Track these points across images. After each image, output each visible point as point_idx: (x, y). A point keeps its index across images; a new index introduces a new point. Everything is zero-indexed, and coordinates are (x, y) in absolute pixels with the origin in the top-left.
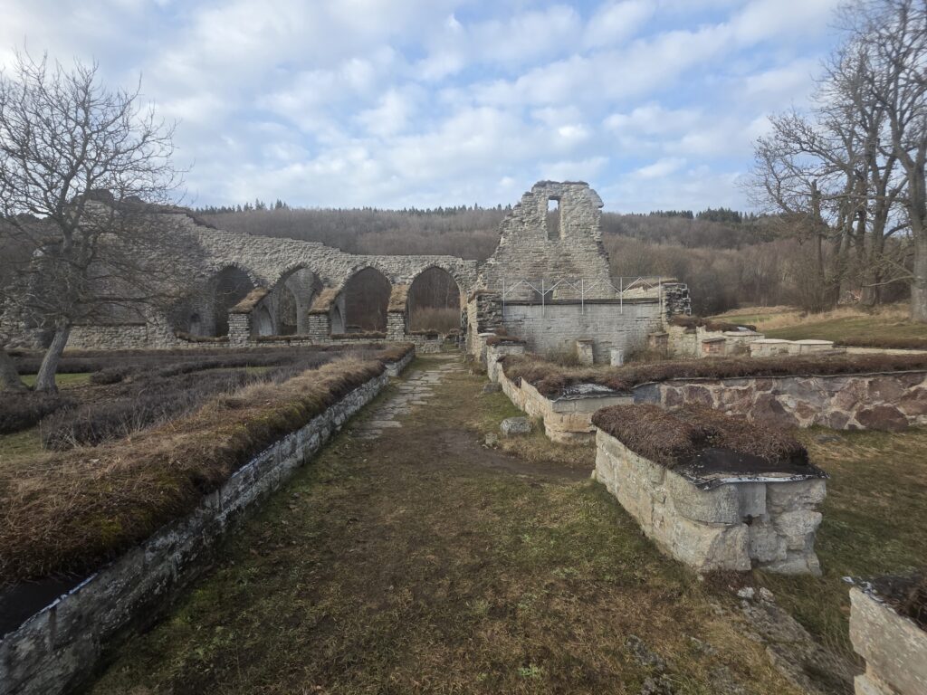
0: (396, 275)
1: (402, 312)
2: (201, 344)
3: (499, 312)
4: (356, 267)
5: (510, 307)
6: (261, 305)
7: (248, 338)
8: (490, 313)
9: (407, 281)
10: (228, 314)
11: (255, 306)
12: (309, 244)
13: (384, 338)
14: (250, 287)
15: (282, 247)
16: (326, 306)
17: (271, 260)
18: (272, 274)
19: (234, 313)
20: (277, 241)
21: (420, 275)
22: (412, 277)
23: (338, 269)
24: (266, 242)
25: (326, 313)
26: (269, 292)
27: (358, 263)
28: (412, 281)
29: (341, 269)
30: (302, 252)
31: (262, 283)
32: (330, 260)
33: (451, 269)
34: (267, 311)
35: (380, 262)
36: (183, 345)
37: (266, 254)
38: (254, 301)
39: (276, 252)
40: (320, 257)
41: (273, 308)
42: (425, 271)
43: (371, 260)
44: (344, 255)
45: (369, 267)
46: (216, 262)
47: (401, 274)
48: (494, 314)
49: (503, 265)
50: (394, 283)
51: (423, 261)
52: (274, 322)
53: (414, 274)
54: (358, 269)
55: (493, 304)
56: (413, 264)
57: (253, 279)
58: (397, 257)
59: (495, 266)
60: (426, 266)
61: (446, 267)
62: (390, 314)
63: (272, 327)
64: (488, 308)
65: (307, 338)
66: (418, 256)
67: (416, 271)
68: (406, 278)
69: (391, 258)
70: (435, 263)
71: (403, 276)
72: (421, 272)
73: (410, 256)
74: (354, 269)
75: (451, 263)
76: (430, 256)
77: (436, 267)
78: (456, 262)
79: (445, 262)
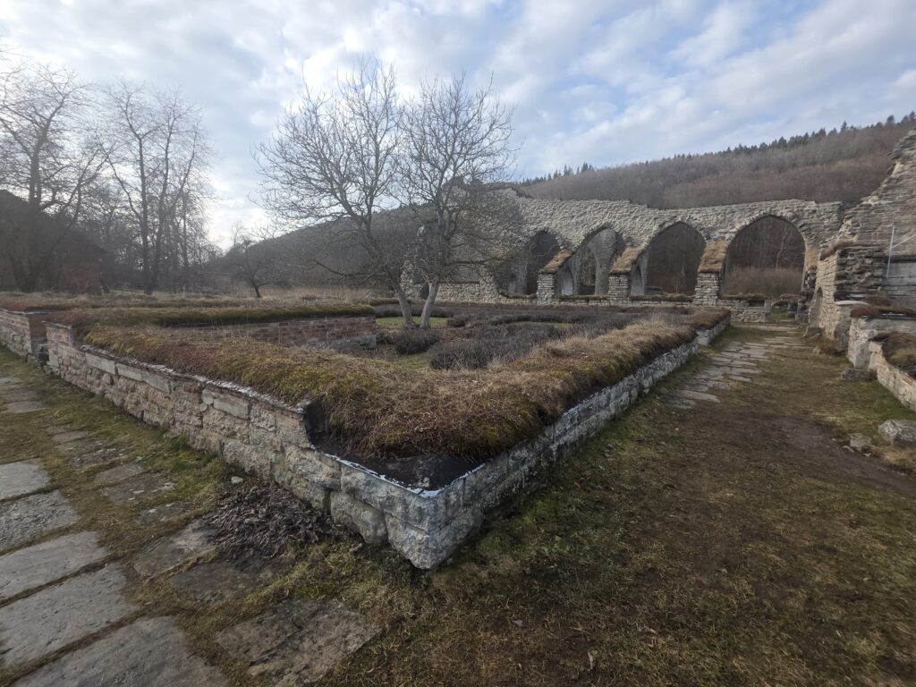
0: (713, 229)
1: (717, 273)
2: (517, 300)
3: (879, 272)
4: (664, 223)
5: (900, 265)
6: (566, 267)
7: (553, 297)
8: (861, 273)
9: (727, 236)
10: (537, 274)
11: (560, 267)
12: (616, 203)
13: (691, 301)
14: (557, 250)
15: (588, 210)
16: (627, 266)
17: (577, 223)
18: (577, 236)
19: (543, 273)
20: (583, 203)
21: (745, 228)
22: (734, 230)
23: (643, 226)
24: (573, 206)
25: (627, 274)
26: (573, 253)
27: (666, 219)
28: (733, 235)
29: (646, 227)
30: (607, 213)
31: (567, 245)
32: (635, 217)
33: (794, 217)
34: (570, 271)
35: (693, 215)
36: (503, 301)
37: (573, 217)
38: (560, 262)
39: (582, 215)
40: (626, 216)
41: (575, 269)
42: (754, 222)
43: (681, 215)
44: (651, 211)
45: (679, 222)
46: (531, 229)
47: (720, 228)
48: (867, 274)
49: (895, 204)
50: (709, 238)
51: (752, 210)
52: (575, 282)
53: (738, 226)
54: (666, 225)
55: (868, 261)
56: (737, 215)
57: (560, 242)
58: (716, 208)
59: (878, 208)
60: (756, 214)
61: (786, 213)
62: (702, 275)
63: (573, 285)
64: (857, 266)
65: (605, 299)
66: (745, 205)
67: (740, 222)
68: (726, 233)
69: (709, 210)
70: (771, 211)
71: (722, 230)
72: (748, 223)
73: (734, 206)
74: (661, 226)
75: (795, 210)
76: (763, 203)
77: (771, 216)
78: (804, 207)
79: (786, 208)
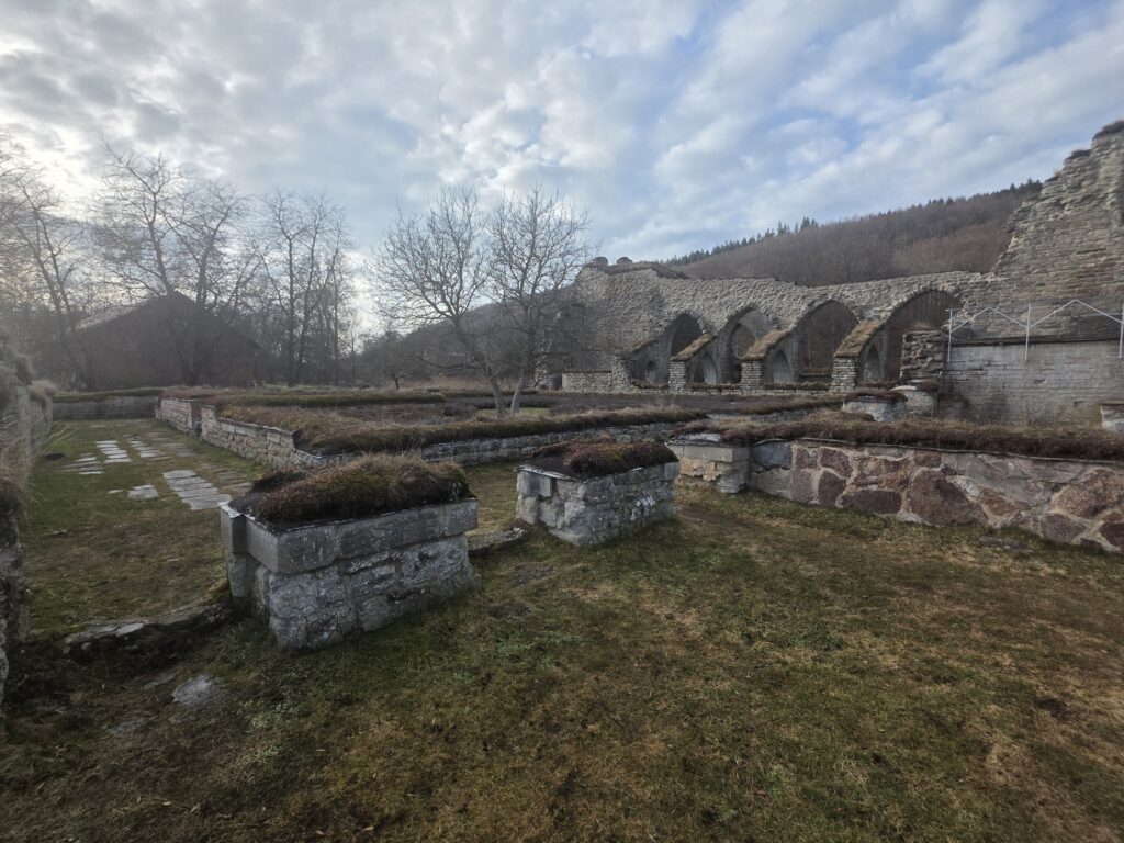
0: (867, 307)
1: (853, 357)
2: (647, 391)
3: (939, 357)
4: (813, 302)
5: (962, 349)
6: (704, 352)
7: (685, 386)
8: (923, 357)
9: (883, 315)
10: (669, 361)
11: (694, 354)
12: (760, 282)
13: (827, 390)
14: (698, 334)
15: (732, 289)
16: (762, 351)
17: (721, 304)
18: (720, 319)
19: (674, 361)
20: (727, 282)
21: (903, 306)
22: (890, 308)
24: (715, 286)
25: (760, 360)
26: (715, 338)
27: (816, 297)
28: (889, 314)
29: (794, 307)
30: (751, 292)
31: (710, 328)
32: (782, 296)
33: (957, 291)
34: (711, 357)
35: (844, 292)
36: (635, 391)
37: (716, 297)
38: (696, 348)
39: (725, 295)
40: (771, 295)
41: (718, 355)
42: (914, 298)
43: (832, 291)
44: (799, 289)
45: (831, 301)
46: (672, 309)
47: (876, 306)
48: (929, 359)
50: (862, 318)
51: (910, 285)
52: (719, 368)
53: (895, 303)
54: (816, 304)
55: (929, 346)
56: (894, 291)
57: (702, 326)
58: (870, 283)
60: (915, 289)
61: (948, 288)
62: (837, 360)
63: (717, 373)
64: (919, 351)
65: (738, 388)
66: (902, 279)
67: (897, 299)
68: (882, 311)
69: (862, 286)
70: (931, 284)
71: (878, 309)
72: (905, 299)
73: (890, 281)
74: (810, 305)
75: (959, 283)
76: (922, 276)
77: (931, 290)
78: (969, 279)
79: (948, 282)
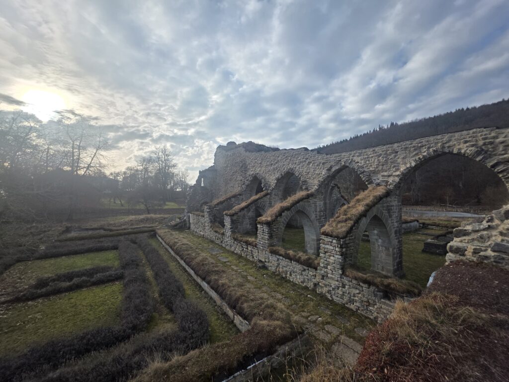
0: (375, 172)
4: (331, 167)
9: (391, 180)
15: (280, 158)
17: (274, 169)
18: (273, 180)
22: (398, 173)
23: (315, 171)
27: (333, 163)
28: (397, 179)
31: (268, 186)
32: (310, 163)
35: (354, 158)
39: (277, 163)
40: (302, 162)
46: (251, 173)
47: (383, 171)
50: (371, 183)
51: (418, 148)
53: (403, 168)
54: (333, 170)
56: (401, 155)
57: (263, 185)
58: (376, 149)
61: (466, 149)
66: (408, 142)
67: (405, 164)
68: (389, 176)
69: (369, 151)
70: (443, 147)
71: (386, 174)
72: (413, 164)
73: (396, 145)
74: (329, 170)
75: (481, 143)
76: (432, 138)
77: (444, 153)
78: (496, 137)
79: (466, 142)
